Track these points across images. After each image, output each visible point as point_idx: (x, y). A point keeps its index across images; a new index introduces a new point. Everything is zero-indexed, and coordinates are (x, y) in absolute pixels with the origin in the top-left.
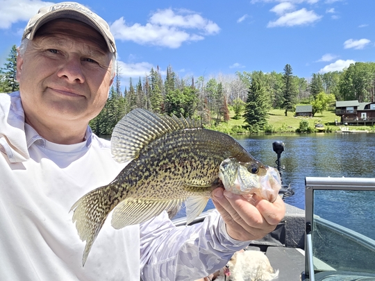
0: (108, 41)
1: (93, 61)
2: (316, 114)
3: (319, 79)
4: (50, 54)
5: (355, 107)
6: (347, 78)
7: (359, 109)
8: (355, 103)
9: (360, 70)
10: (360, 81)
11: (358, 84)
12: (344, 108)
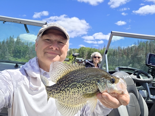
0: (67, 36)
1: (62, 43)
2: (70, 61)
3: (71, 50)
4: (47, 41)
5: (82, 60)
6: (80, 51)
7: (82, 61)
8: (81, 59)
9: (84, 49)
10: (83, 52)
11: (83, 53)
12: (78, 60)
